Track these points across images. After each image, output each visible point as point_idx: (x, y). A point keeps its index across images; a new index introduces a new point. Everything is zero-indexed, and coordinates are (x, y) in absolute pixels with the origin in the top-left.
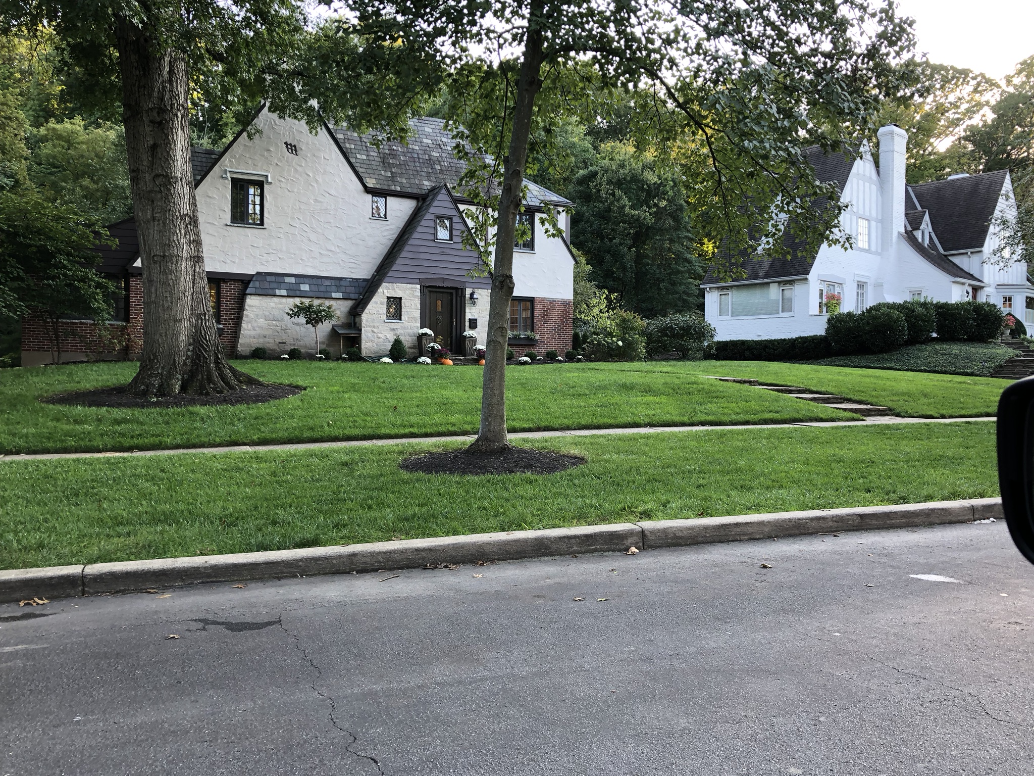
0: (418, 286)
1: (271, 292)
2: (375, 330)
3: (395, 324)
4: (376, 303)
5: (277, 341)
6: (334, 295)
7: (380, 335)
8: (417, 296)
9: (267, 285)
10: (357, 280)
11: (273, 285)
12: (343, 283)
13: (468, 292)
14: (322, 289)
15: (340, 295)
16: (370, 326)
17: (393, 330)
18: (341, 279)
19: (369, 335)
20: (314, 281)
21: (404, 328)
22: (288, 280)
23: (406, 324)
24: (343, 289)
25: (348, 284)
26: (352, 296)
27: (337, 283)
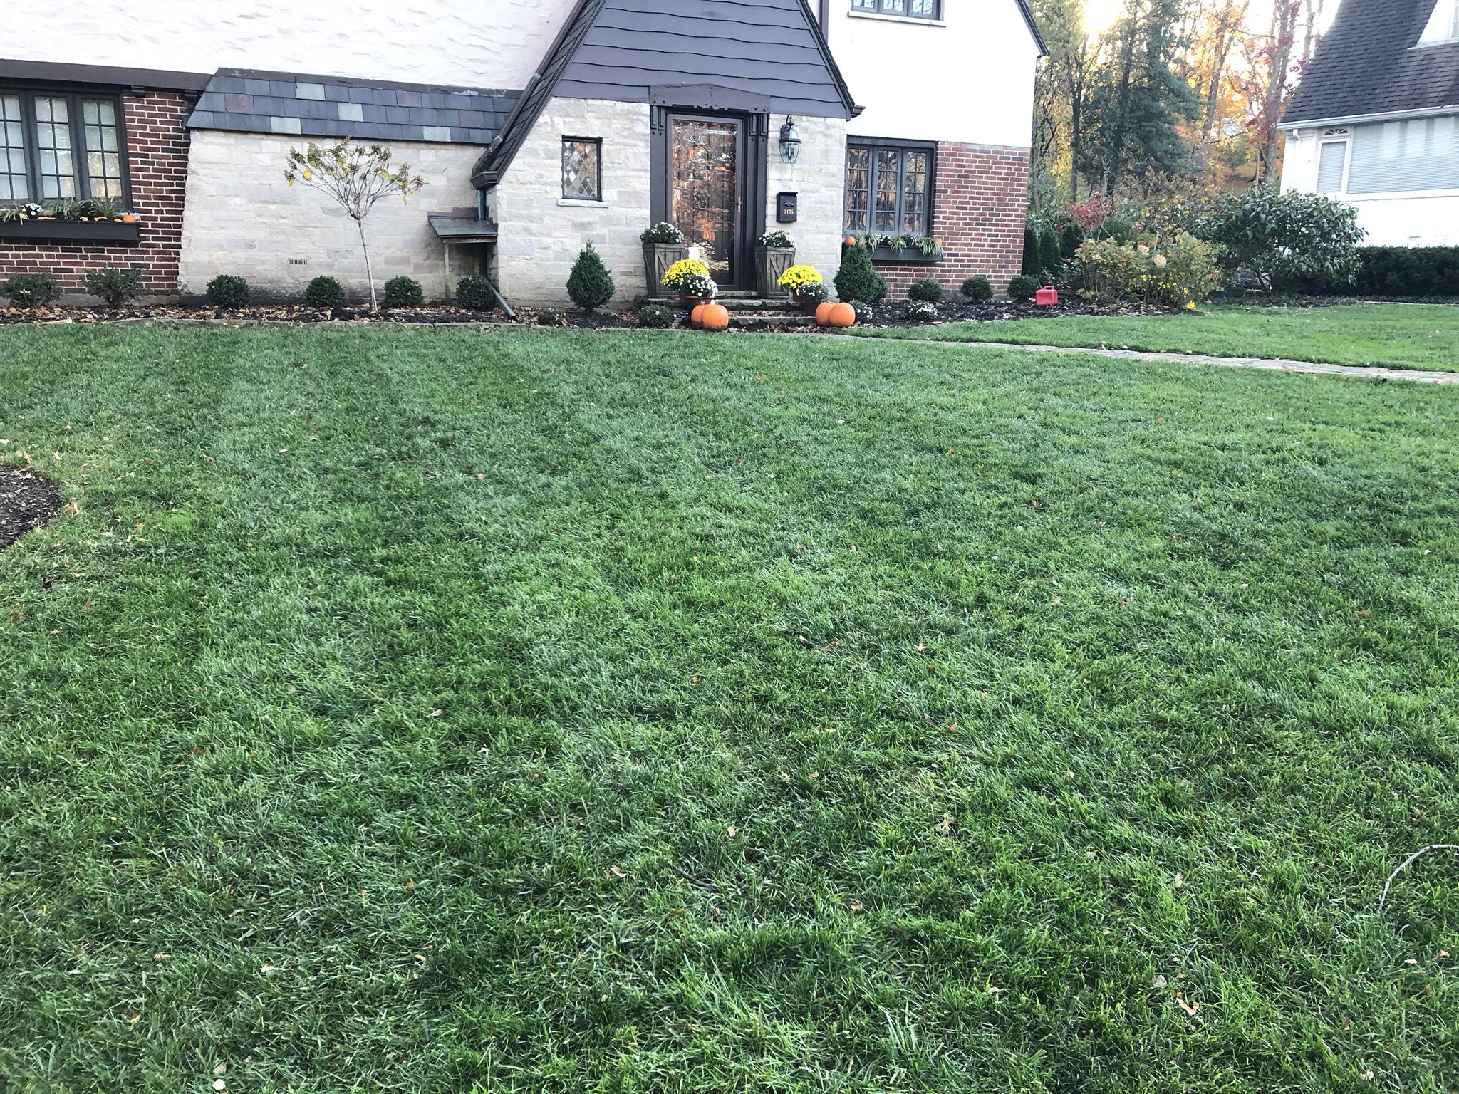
0: (646, 108)
1: (256, 124)
2: (534, 227)
3: (587, 211)
4: (534, 153)
5: (286, 256)
6: (428, 133)
7: (547, 241)
8: (640, 136)
9: (245, 105)
10: (490, 93)
11: (267, 106)
12: (453, 103)
13: (775, 124)
14: (399, 116)
15: (444, 134)
16: (518, 217)
17: (581, 226)
18: (446, 91)
19: (519, 239)
20: (377, 97)
21: (608, 221)
22: (304, 91)
23: (615, 211)
24: (453, 117)
25: (466, 104)
26: (477, 136)
27: (438, 100)
